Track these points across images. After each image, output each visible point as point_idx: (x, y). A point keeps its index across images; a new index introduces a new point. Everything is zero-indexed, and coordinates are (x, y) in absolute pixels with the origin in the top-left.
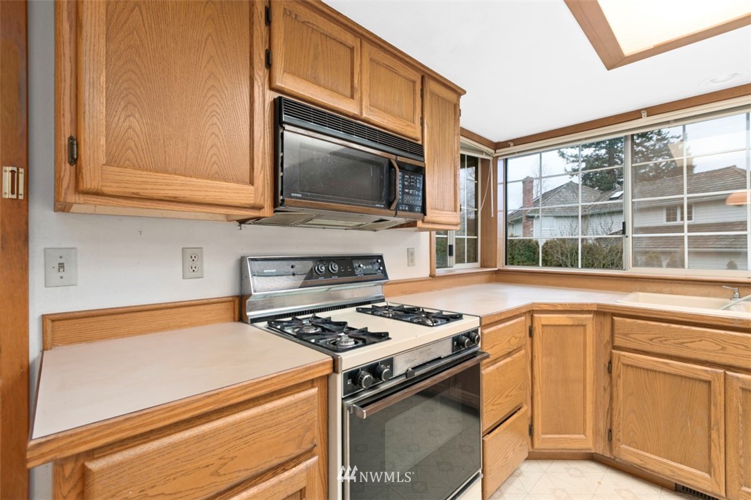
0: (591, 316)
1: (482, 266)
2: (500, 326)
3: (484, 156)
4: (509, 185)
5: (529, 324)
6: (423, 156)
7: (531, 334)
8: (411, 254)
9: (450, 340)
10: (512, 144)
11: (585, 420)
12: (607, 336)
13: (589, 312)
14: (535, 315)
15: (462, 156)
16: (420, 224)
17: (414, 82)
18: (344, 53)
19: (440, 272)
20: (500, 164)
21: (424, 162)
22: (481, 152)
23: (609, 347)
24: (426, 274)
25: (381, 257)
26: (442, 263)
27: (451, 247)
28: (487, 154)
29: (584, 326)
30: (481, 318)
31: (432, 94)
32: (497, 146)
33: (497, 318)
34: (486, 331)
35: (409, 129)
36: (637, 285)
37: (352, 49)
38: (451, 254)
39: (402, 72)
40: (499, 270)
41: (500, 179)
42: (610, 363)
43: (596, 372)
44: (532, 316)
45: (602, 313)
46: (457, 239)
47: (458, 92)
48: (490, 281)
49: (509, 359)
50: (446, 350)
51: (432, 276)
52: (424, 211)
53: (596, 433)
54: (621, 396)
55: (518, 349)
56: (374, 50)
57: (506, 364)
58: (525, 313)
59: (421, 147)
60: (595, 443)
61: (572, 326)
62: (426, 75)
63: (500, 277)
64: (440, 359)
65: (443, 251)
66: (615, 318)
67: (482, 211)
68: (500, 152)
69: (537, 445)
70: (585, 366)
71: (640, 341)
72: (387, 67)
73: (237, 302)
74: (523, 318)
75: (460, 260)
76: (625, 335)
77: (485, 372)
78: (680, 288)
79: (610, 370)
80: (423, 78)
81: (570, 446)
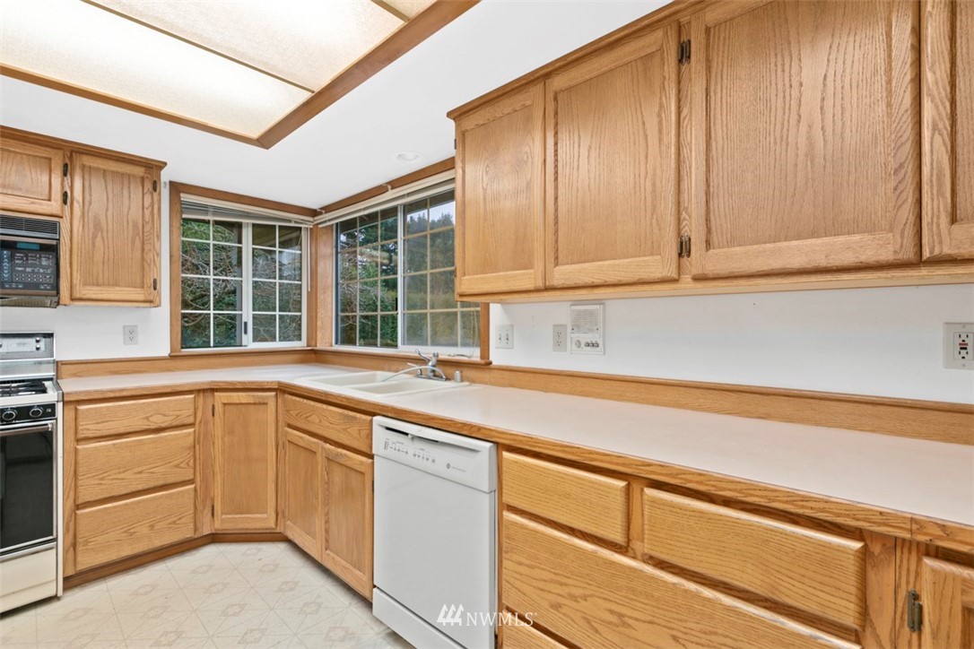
1: (308, 345)
5: (210, 402)
7: (213, 414)
8: (129, 333)
11: (266, 499)
13: (270, 390)
14: (216, 394)
27: (246, 324)
29: (266, 404)
38: (246, 332)
44: (213, 396)
46: (256, 315)
49: (150, 437)
52: (57, 288)
58: (194, 391)
61: (254, 404)
68: (317, 219)
81: (248, 526)
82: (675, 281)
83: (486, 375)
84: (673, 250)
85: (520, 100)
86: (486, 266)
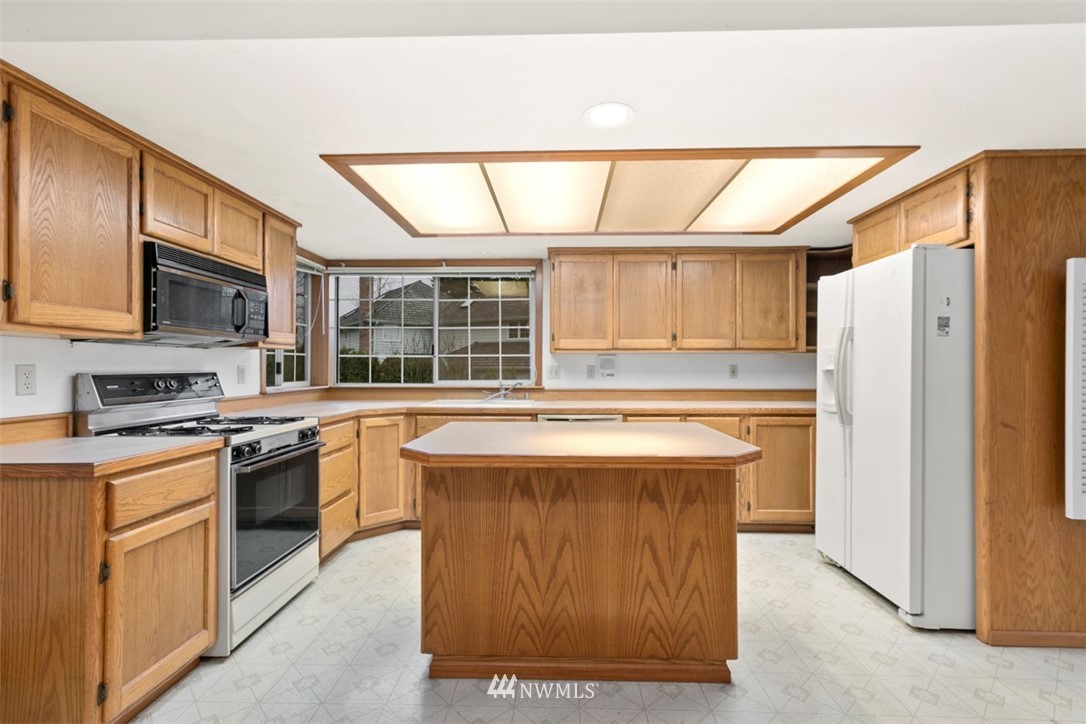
0: (402, 417)
1: (312, 385)
2: (334, 426)
3: (315, 273)
4: (340, 302)
5: (356, 427)
6: (265, 286)
7: (358, 436)
8: (241, 373)
9: (297, 433)
10: (343, 264)
11: (398, 497)
12: (413, 432)
13: (401, 414)
14: (362, 420)
15: (298, 273)
16: (261, 344)
17: (257, 220)
18: (200, 199)
19: (270, 389)
20: (332, 279)
21: (265, 291)
22: (312, 268)
24: (256, 391)
25: (215, 374)
26: (271, 382)
27: (279, 364)
28: (318, 271)
29: (398, 425)
30: (319, 419)
31: (272, 227)
32: (329, 263)
33: (331, 420)
34: (322, 430)
35: (253, 261)
36: (440, 394)
37: (206, 196)
38: (279, 372)
39: (247, 212)
40: (330, 388)
41: (332, 295)
44: (359, 422)
45: (408, 414)
46: (285, 356)
47: (294, 225)
48: (321, 399)
49: (340, 454)
50: (294, 440)
51: (263, 394)
52: (266, 334)
53: (406, 505)
55: (348, 446)
56: (225, 195)
57: (338, 457)
58: (353, 418)
59: (263, 278)
60: (405, 513)
61: (389, 426)
62: (267, 213)
63: (330, 394)
64: (289, 446)
65: (271, 369)
66: (419, 417)
67: (312, 331)
68: (331, 269)
69: (362, 524)
72: (235, 209)
73: (71, 418)
74: (352, 422)
75: (289, 378)
76: (424, 428)
77: (322, 461)
78: (464, 394)
80: (264, 215)
81: (387, 519)
82: (670, 349)
83: (540, 395)
84: (670, 338)
85: (599, 258)
86: (576, 335)
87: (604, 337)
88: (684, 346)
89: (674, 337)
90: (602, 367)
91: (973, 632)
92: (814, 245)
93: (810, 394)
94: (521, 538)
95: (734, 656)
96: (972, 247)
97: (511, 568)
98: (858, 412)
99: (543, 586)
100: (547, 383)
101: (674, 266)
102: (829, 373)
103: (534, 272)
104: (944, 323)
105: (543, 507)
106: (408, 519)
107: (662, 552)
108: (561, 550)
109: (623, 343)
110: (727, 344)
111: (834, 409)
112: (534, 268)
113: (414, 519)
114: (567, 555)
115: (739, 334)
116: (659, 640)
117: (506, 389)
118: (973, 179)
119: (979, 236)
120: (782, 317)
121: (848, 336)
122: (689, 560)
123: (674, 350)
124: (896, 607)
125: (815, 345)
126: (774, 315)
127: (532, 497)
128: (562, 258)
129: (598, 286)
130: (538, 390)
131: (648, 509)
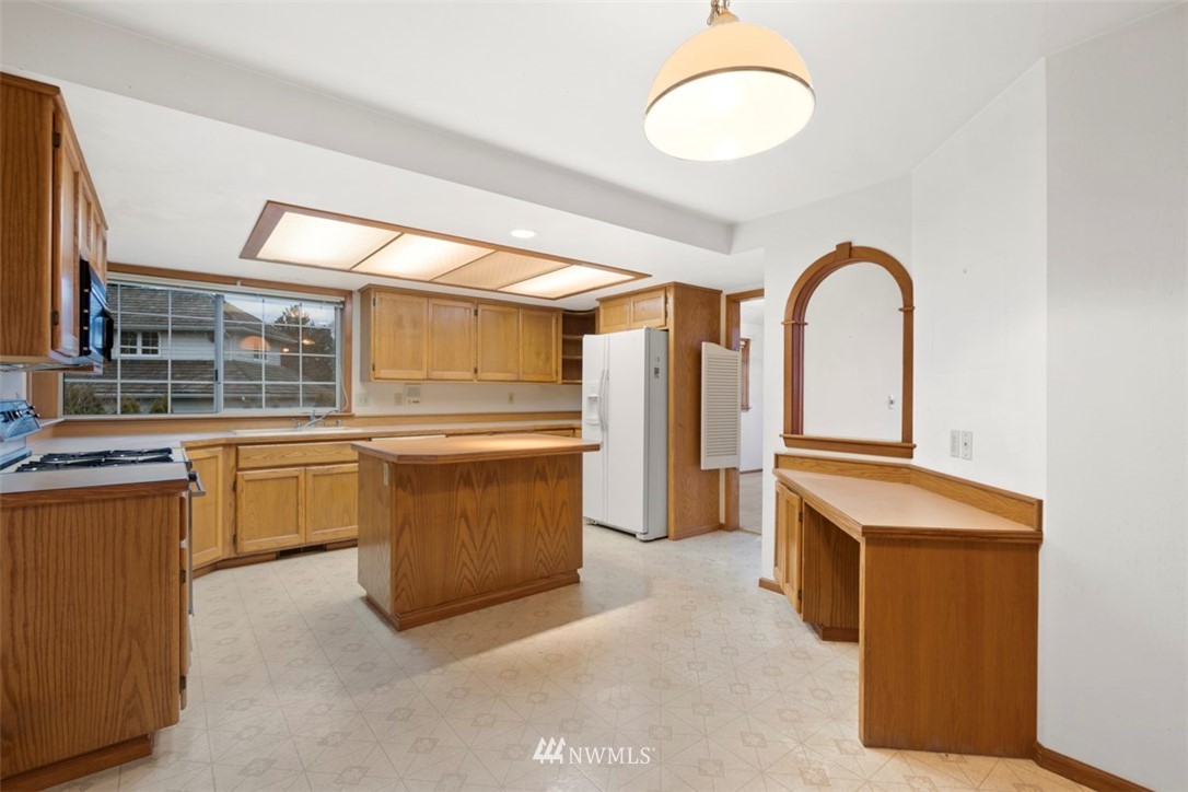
0: (221, 448)
11: (216, 535)
12: (232, 463)
13: (219, 446)
23: (234, 470)
29: (216, 457)
40: (65, 421)
42: (235, 483)
43: (224, 491)
45: (227, 445)
53: (224, 542)
54: (244, 505)
60: (223, 549)
61: (208, 458)
66: (239, 447)
70: (217, 490)
71: (258, 460)
76: (247, 458)
79: (235, 488)
82: (472, 380)
83: (350, 422)
84: (473, 370)
85: (416, 299)
86: (395, 366)
87: (420, 369)
88: (484, 378)
89: (476, 371)
90: (409, 394)
91: (666, 537)
92: (567, 308)
93: (578, 415)
94: (465, 516)
95: (581, 566)
96: (667, 330)
97: (458, 537)
98: (611, 424)
99: (478, 546)
100: (357, 410)
101: (476, 313)
102: (592, 400)
103: (343, 303)
104: (657, 371)
105: (478, 491)
106: (226, 557)
107: (547, 512)
108: (490, 519)
109: (435, 374)
110: (513, 377)
111: (597, 422)
112: (343, 299)
113: (233, 556)
114: (493, 521)
115: (521, 370)
116: (544, 565)
117: (317, 417)
118: (668, 295)
119: (671, 326)
120: (548, 359)
121: (606, 377)
122: (560, 515)
123: (475, 381)
124: (633, 535)
125: (581, 378)
126: (543, 356)
127: (472, 486)
128: (383, 295)
129: (415, 324)
130: (347, 416)
131: (540, 485)
